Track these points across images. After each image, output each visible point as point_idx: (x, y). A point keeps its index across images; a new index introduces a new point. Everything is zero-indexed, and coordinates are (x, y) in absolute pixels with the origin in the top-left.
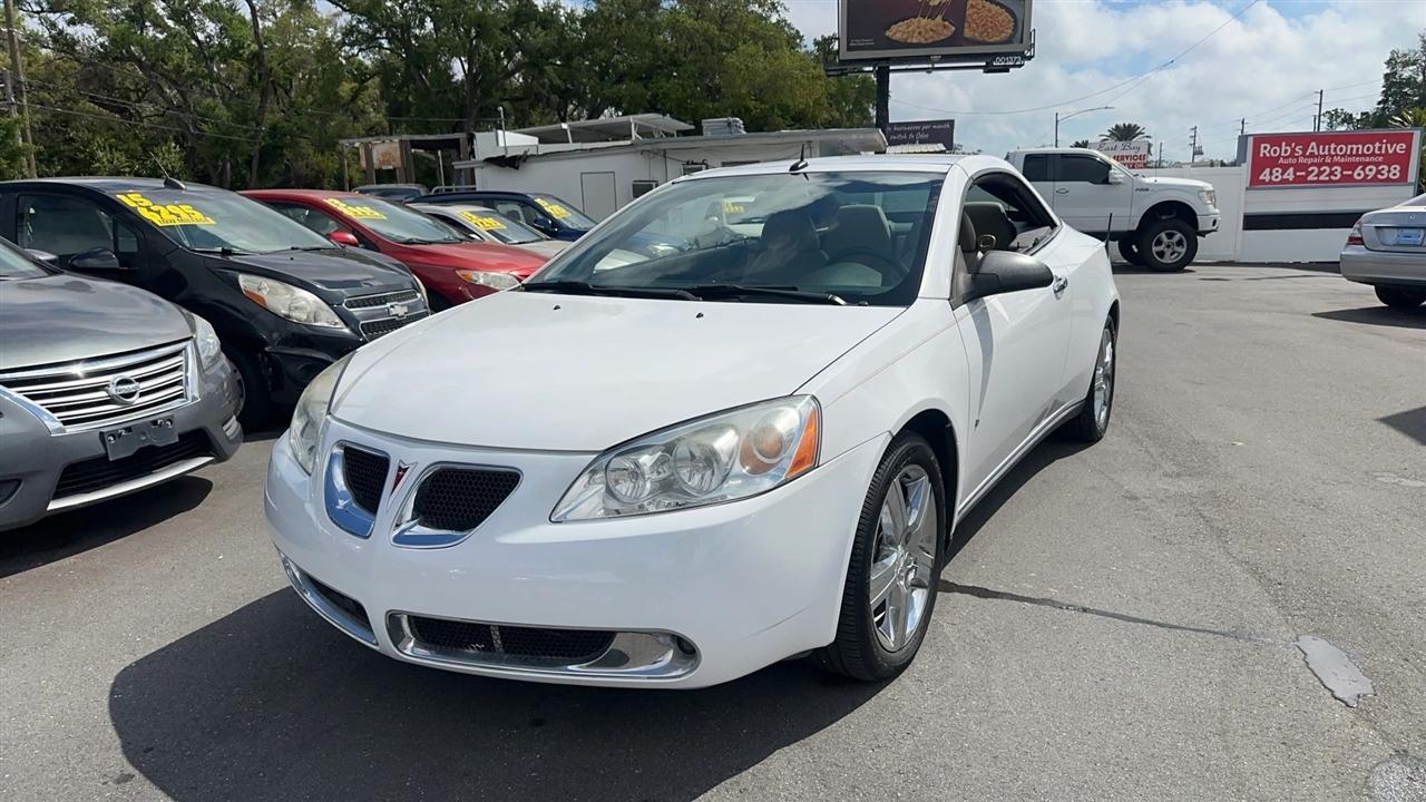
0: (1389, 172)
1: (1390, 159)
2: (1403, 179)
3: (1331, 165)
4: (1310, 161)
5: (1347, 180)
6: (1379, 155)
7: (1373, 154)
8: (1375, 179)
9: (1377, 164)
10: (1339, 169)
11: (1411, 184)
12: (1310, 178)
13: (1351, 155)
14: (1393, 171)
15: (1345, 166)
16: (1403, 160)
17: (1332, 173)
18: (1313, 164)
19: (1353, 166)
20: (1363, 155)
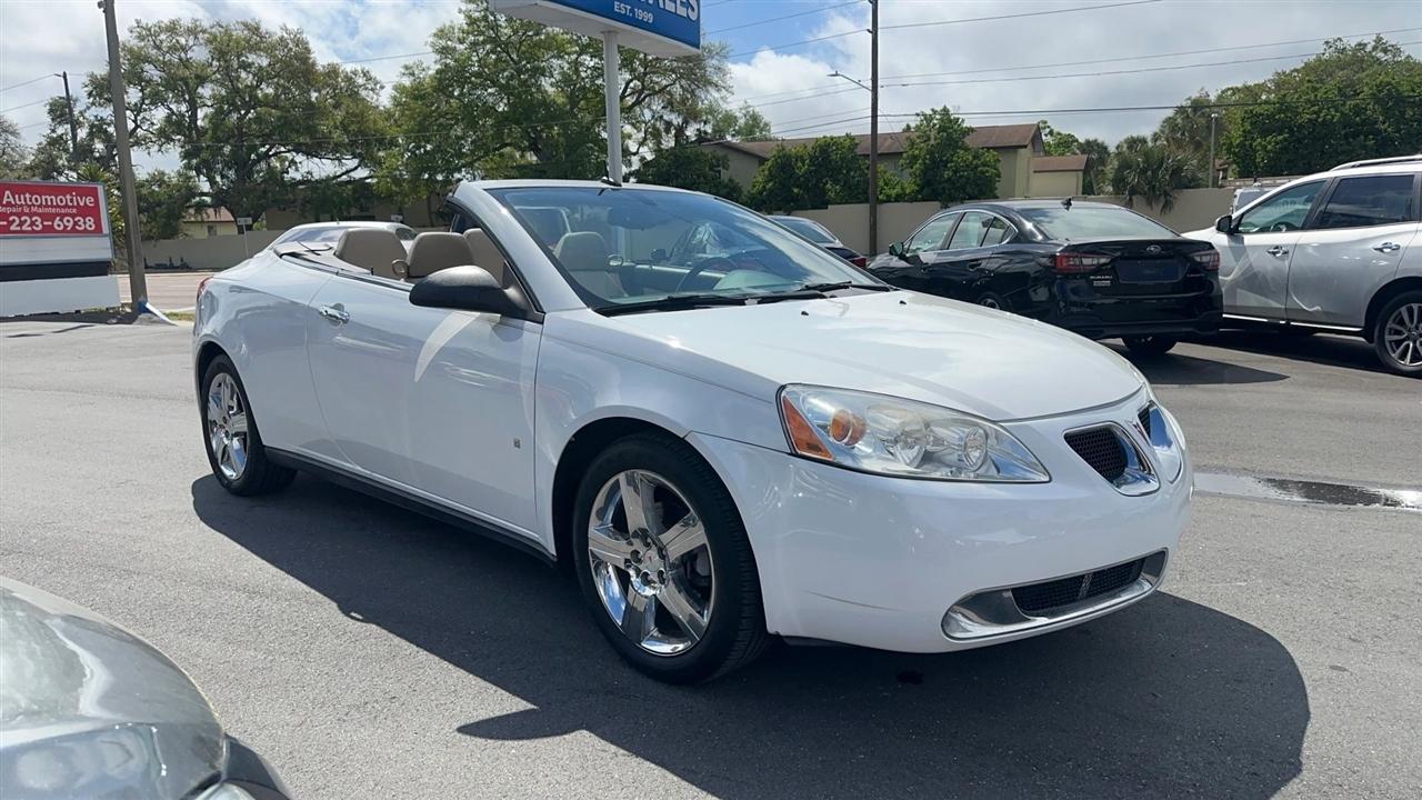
0: (85, 223)
1: (84, 212)
2: (98, 230)
3: (31, 215)
4: (9, 210)
5: (48, 231)
6: (73, 207)
7: (66, 206)
8: (74, 230)
9: (73, 216)
10: (39, 220)
11: (106, 236)
12: (13, 228)
13: (47, 206)
14: (89, 223)
15: (44, 217)
16: (94, 212)
17: (33, 224)
18: (12, 214)
19: (52, 217)
20: (58, 206)
